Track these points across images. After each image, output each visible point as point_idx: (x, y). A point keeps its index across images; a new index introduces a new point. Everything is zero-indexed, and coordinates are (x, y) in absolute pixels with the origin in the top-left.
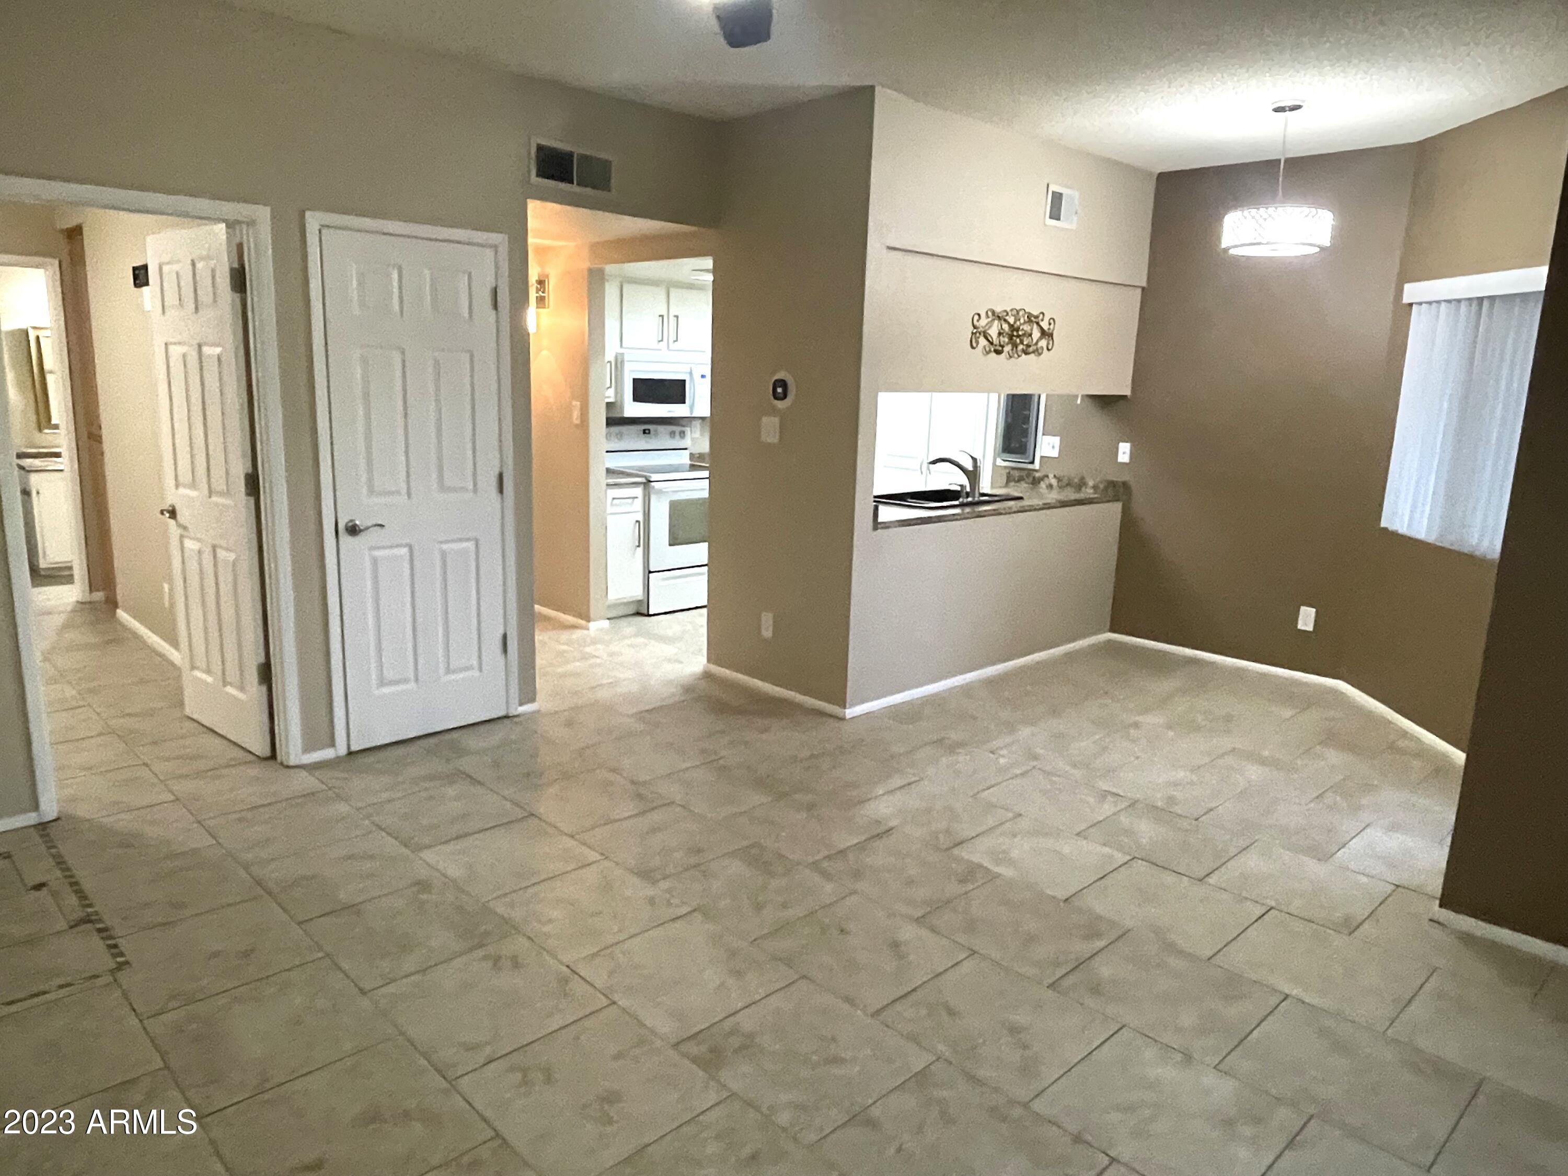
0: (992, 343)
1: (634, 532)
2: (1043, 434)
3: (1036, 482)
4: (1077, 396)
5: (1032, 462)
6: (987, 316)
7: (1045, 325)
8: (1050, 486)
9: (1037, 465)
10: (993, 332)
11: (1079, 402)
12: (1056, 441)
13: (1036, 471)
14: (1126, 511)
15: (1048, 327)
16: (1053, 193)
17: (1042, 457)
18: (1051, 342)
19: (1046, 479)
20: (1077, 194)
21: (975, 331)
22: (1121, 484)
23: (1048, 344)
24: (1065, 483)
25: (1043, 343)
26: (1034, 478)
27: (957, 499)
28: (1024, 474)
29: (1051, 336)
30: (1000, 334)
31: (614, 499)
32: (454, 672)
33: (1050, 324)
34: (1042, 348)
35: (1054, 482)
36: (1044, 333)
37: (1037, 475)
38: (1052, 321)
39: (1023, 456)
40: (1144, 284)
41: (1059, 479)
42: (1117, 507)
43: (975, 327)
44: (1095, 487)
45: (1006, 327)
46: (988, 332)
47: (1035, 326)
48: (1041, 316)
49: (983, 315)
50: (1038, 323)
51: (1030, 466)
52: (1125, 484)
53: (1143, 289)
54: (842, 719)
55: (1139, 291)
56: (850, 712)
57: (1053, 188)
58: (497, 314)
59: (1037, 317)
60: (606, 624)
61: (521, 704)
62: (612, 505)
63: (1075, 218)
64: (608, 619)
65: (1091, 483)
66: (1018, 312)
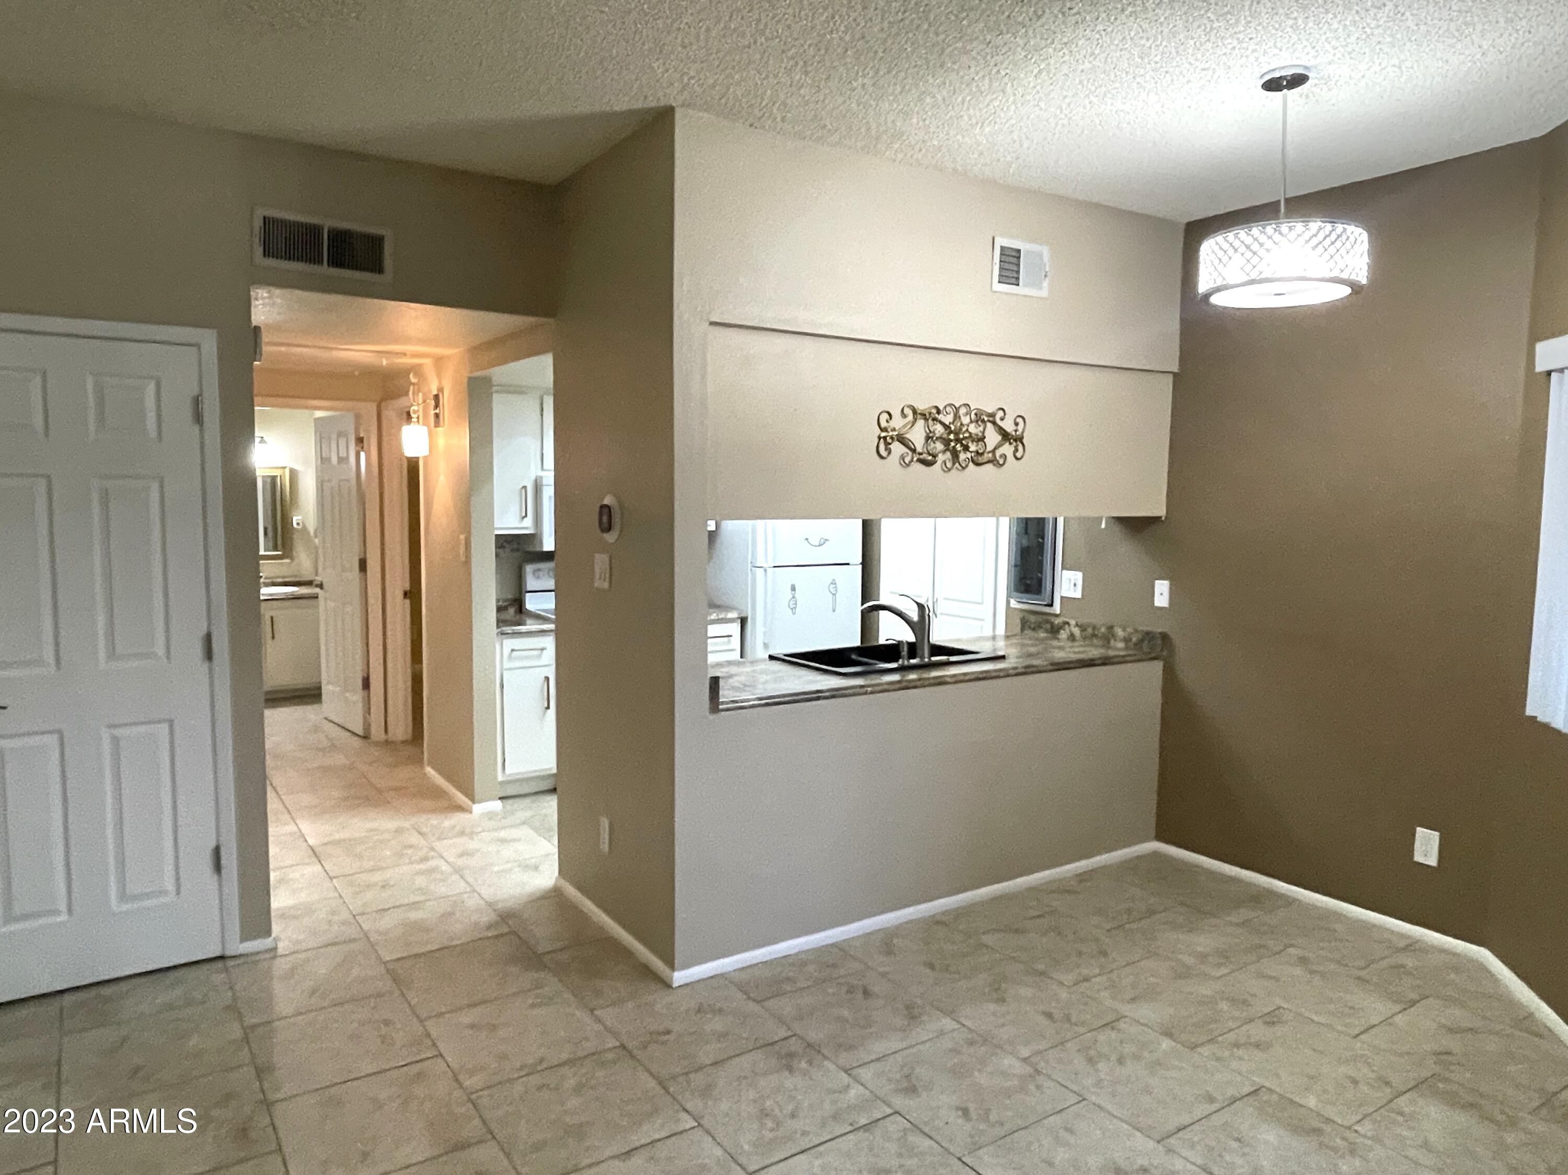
0: (914, 451)
1: (542, 690)
2: (1063, 568)
3: (1054, 631)
4: (1100, 519)
5: (1051, 605)
6: (904, 415)
7: (1008, 426)
8: (1072, 637)
9: (1057, 608)
10: (917, 435)
11: (1103, 526)
12: (1078, 576)
13: (1057, 616)
14: (1169, 674)
15: (1014, 428)
16: (1003, 248)
17: (1062, 597)
18: (1020, 448)
19: (1067, 626)
20: (1045, 251)
21: (883, 434)
22: (1158, 635)
23: (1016, 450)
24: (1090, 633)
25: (1007, 449)
26: (1052, 624)
27: (896, 660)
28: (1040, 618)
29: (1019, 439)
30: (928, 438)
31: (513, 650)
32: (136, 898)
33: (1017, 424)
34: (1004, 456)
35: (1076, 631)
36: (1006, 436)
37: (1057, 621)
38: (1020, 420)
39: (1038, 597)
40: (1175, 369)
41: (1083, 628)
42: (1157, 667)
43: (882, 430)
44: (1127, 640)
45: (939, 430)
46: (907, 436)
47: (989, 425)
48: (1001, 414)
49: (896, 414)
50: (994, 423)
51: (1047, 610)
52: (1165, 637)
53: (1175, 374)
54: (668, 985)
55: (1170, 379)
56: (680, 977)
57: (1001, 242)
58: (202, 431)
59: (992, 415)
60: (497, 805)
61: (243, 940)
62: (510, 657)
63: (1045, 284)
64: (500, 798)
65: (1120, 633)
66: (957, 409)
